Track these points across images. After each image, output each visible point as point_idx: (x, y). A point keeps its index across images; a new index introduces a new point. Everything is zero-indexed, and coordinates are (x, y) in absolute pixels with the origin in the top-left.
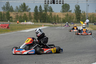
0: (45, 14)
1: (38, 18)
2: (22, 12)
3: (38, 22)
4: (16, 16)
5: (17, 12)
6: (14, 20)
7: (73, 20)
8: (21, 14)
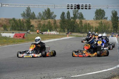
0: (74, 22)
1: (66, 27)
2: (46, 19)
3: (64, 31)
4: (38, 25)
5: (39, 20)
6: (35, 29)
7: (109, 30)
8: (45, 22)
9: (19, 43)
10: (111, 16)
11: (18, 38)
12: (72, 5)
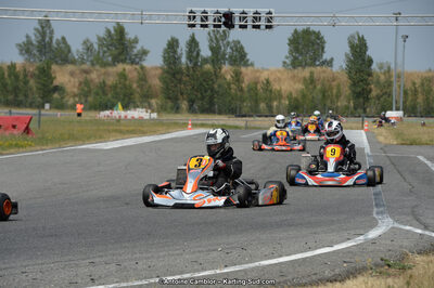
1: (182, 94)
2: (109, 65)
3: (177, 109)
4: (80, 84)
5: (85, 67)
6: (71, 101)
7: (339, 104)
8: (105, 74)
9: (12, 151)
10: (346, 55)
11: (7, 133)
12: (205, 12)
